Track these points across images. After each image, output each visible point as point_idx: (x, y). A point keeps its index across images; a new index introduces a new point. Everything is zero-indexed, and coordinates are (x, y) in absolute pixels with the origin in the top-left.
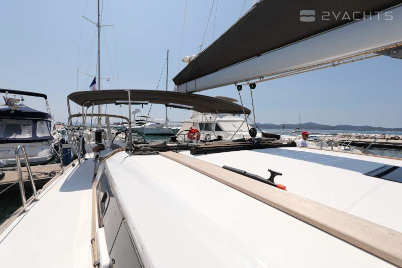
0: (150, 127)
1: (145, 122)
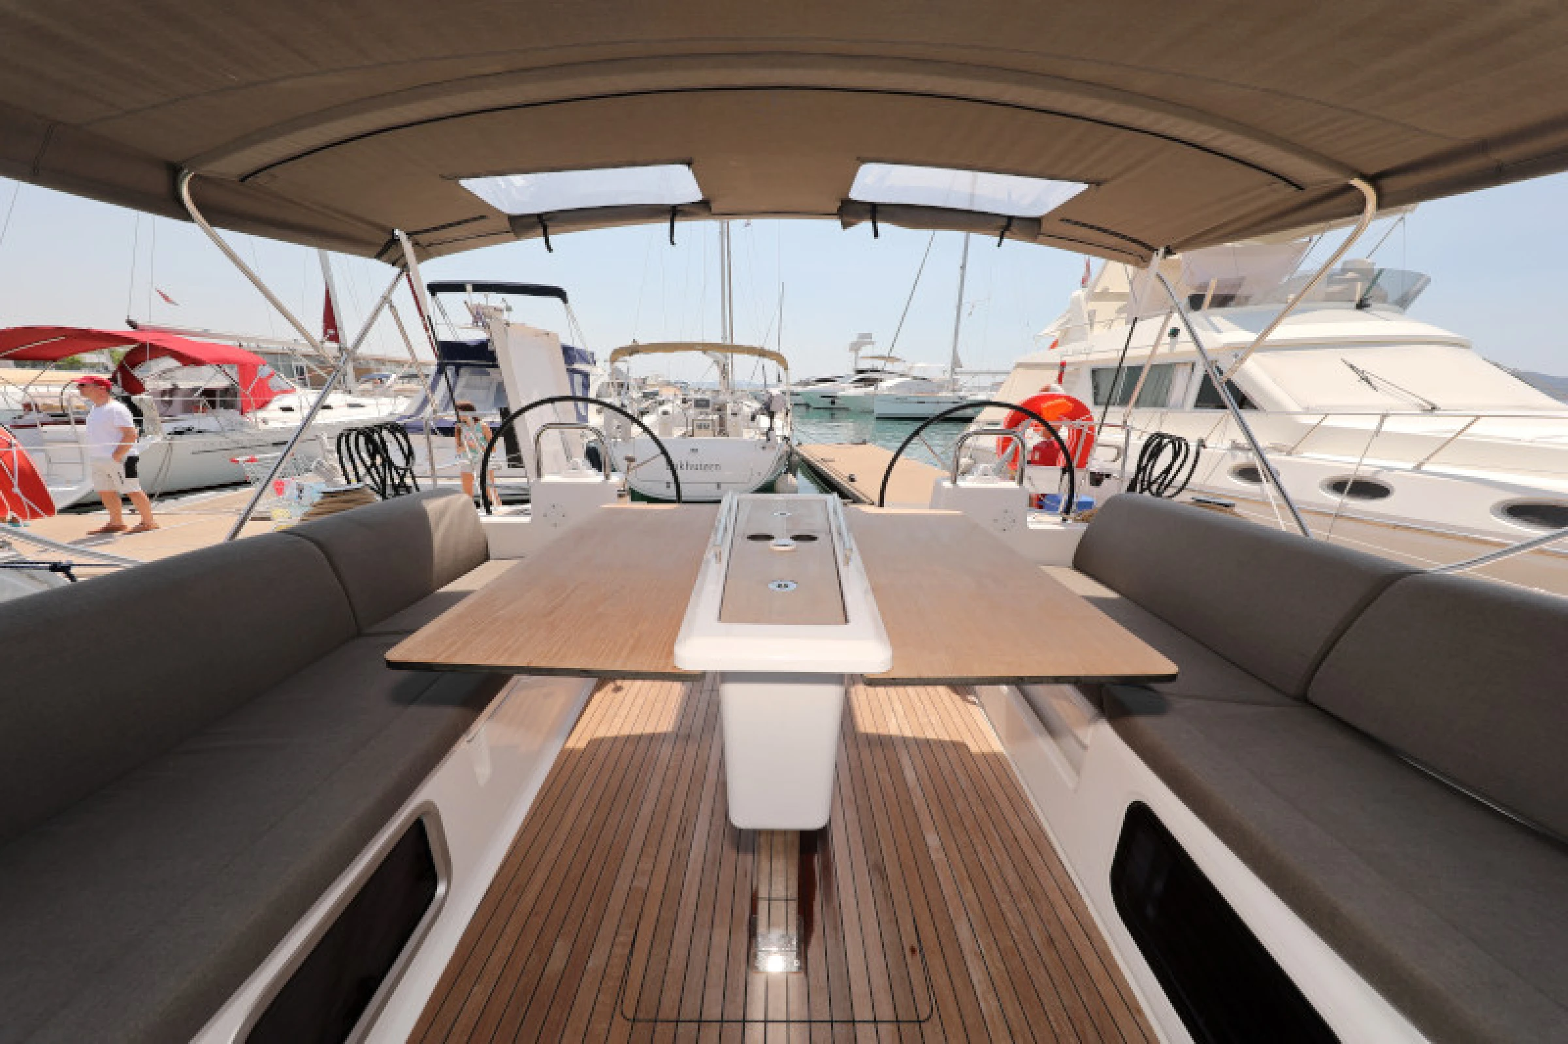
0: (894, 393)
1: (883, 376)
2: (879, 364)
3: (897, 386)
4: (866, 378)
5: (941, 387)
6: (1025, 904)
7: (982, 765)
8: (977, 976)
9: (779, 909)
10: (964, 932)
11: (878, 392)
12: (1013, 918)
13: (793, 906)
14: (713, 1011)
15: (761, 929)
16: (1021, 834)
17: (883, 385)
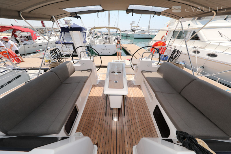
0: (138, 33)
1: (136, 30)
2: (135, 28)
3: (138, 32)
4: (133, 31)
5: (146, 32)
6: (144, 114)
7: (141, 98)
8: (137, 121)
9: (116, 114)
10: (136, 117)
11: (135, 33)
12: (142, 116)
13: (117, 114)
14: (109, 124)
15: (114, 117)
16: (145, 107)
17: (136, 32)
